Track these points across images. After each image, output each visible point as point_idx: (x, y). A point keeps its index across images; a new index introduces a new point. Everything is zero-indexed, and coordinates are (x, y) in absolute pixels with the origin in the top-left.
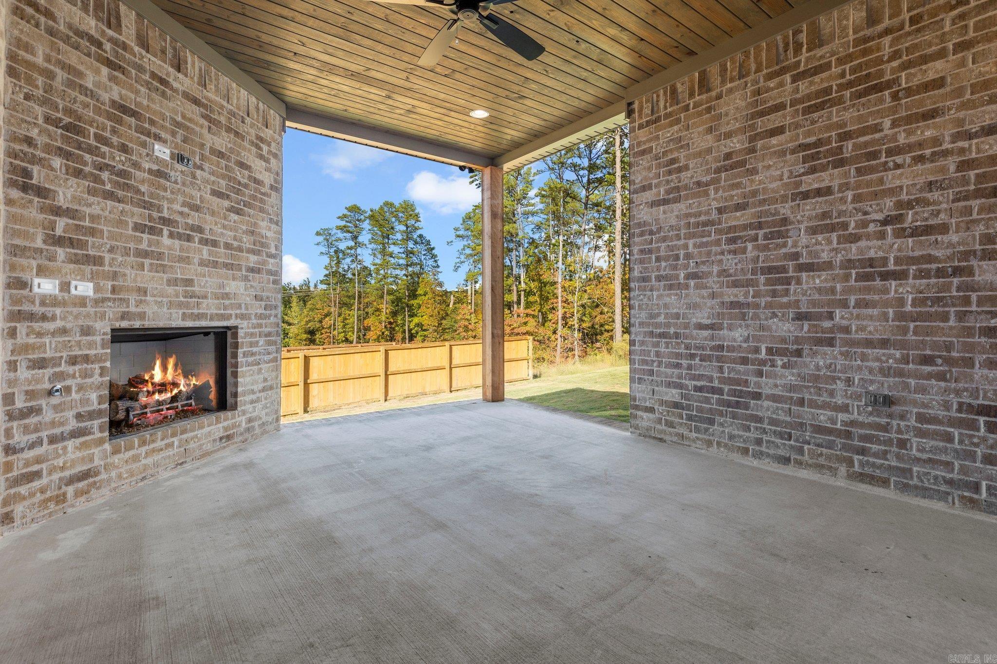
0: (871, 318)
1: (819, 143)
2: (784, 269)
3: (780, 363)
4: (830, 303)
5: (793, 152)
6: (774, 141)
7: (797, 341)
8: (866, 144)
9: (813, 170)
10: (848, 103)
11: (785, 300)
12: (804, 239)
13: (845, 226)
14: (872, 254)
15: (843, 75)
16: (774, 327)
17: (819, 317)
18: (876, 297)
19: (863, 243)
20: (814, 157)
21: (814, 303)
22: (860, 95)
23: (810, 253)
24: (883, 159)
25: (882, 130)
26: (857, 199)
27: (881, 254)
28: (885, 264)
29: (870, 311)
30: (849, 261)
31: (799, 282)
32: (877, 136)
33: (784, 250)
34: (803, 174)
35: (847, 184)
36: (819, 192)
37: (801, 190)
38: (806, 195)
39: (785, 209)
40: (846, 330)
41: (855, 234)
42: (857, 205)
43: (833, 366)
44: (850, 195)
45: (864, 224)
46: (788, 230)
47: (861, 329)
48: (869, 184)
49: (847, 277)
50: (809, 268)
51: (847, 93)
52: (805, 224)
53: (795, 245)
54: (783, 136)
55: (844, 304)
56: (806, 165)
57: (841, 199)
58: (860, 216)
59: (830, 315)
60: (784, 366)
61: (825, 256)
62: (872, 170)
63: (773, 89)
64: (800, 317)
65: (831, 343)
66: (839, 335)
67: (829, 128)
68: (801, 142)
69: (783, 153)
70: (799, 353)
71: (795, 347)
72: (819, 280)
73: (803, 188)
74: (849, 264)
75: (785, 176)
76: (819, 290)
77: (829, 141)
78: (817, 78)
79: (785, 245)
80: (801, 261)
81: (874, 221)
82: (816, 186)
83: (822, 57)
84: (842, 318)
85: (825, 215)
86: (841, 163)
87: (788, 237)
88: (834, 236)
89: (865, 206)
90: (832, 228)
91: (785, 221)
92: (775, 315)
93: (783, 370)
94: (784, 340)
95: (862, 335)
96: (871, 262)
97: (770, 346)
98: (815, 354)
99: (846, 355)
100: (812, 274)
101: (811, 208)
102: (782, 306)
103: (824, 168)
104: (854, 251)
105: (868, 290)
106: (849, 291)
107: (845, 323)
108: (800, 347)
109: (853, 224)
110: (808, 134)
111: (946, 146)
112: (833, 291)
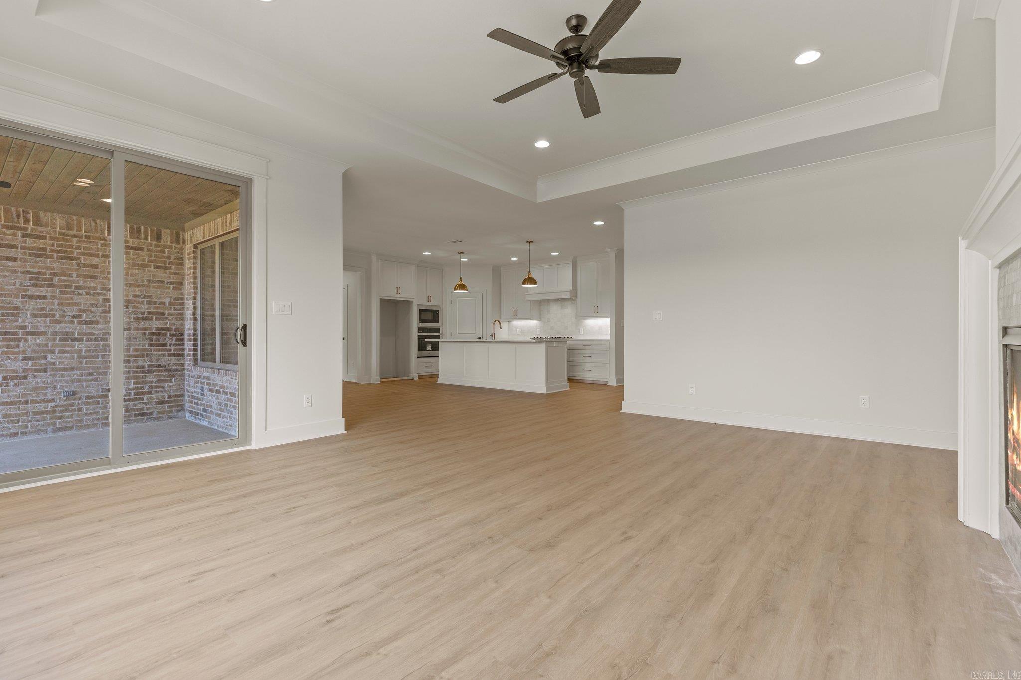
0: (67, 358)
1: (39, 273)
2: (16, 334)
3: (12, 383)
4: (44, 352)
5: (23, 273)
6: (10, 263)
7: (24, 370)
8: (65, 281)
9: (36, 286)
10: (56, 259)
11: (16, 350)
12: (30, 319)
13: (54, 316)
14: (67, 330)
15: (53, 245)
16: (9, 365)
17: (39, 358)
18: (69, 349)
19: (63, 325)
20: (36, 279)
21: (36, 352)
22: (62, 258)
23: (33, 327)
24: (73, 290)
25: (73, 277)
26: (60, 304)
27: (71, 330)
28: (73, 335)
29: (66, 355)
30: (56, 332)
31: (26, 340)
32: (70, 279)
33: (16, 324)
34: (29, 286)
35: (55, 296)
36: (39, 297)
37: (28, 294)
38: (31, 297)
39: (18, 302)
40: (54, 364)
41: (59, 320)
42: (61, 307)
43: (46, 382)
44: (56, 302)
45: (64, 316)
46: (19, 313)
47: (62, 363)
48: (66, 299)
49: (55, 340)
50: (33, 334)
51: (55, 255)
52: (31, 312)
53: (24, 321)
54: (16, 262)
55: (53, 352)
56: (32, 282)
57: (52, 303)
58: (61, 313)
59: (45, 358)
60: (16, 385)
61: (42, 329)
62: (68, 293)
63: (8, 234)
64: (26, 359)
65: (45, 370)
66: (50, 367)
67: (47, 268)
68: (28, 269)
69: (16, 272)
70: (25, 377)
71: (23, 374)
72: (39, 340)
73: (29, 293)
74: (55, 333)
75: (18, 284)
76: (39, 345)
77: (45, 274)
78: (39, 241)
79: (17, 321)
80: (28, 330)
81: (68, 316)
82: (38, 294)
83: (41, 232)
84: (52, 358)
85: (42, 309)
86: (52, 286)
87: (19, 317)
88: (48, 320)
89: (64, 308)
90: (47, 316)
91: (16, 308)
92: (10, 358)
93: (15, 387)
94: (16, 371)
95: (62, 366)
96: (67, 334)
97: (5, 375)
98: (35, 377)
99: (53, 376)
100: (34, 337)
101: (34, 304)
102: (14, 353)
103: (43, 286)
104: (58, 327)
105: (65, 346)
106: (56, 346)
107: (53, 360)
108: (26, 374)
109: (58, 316)
110: (33, 267)
111: (98, 291)
112: (47, 346)
